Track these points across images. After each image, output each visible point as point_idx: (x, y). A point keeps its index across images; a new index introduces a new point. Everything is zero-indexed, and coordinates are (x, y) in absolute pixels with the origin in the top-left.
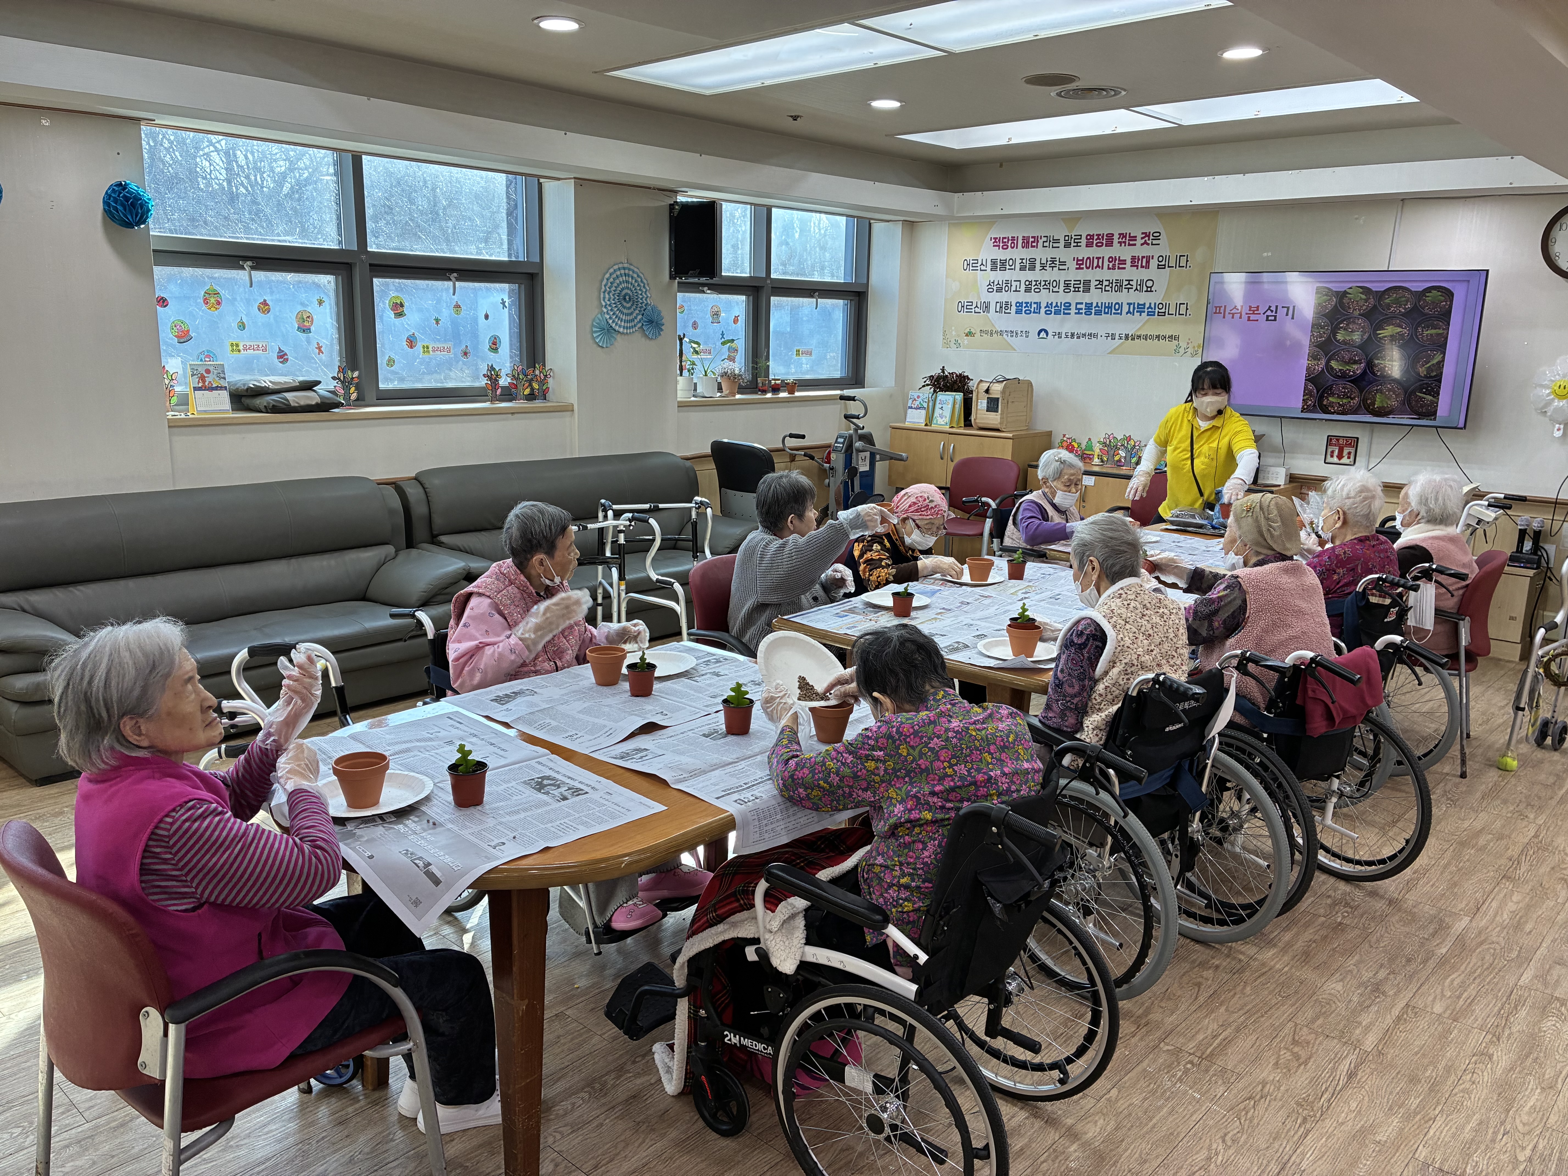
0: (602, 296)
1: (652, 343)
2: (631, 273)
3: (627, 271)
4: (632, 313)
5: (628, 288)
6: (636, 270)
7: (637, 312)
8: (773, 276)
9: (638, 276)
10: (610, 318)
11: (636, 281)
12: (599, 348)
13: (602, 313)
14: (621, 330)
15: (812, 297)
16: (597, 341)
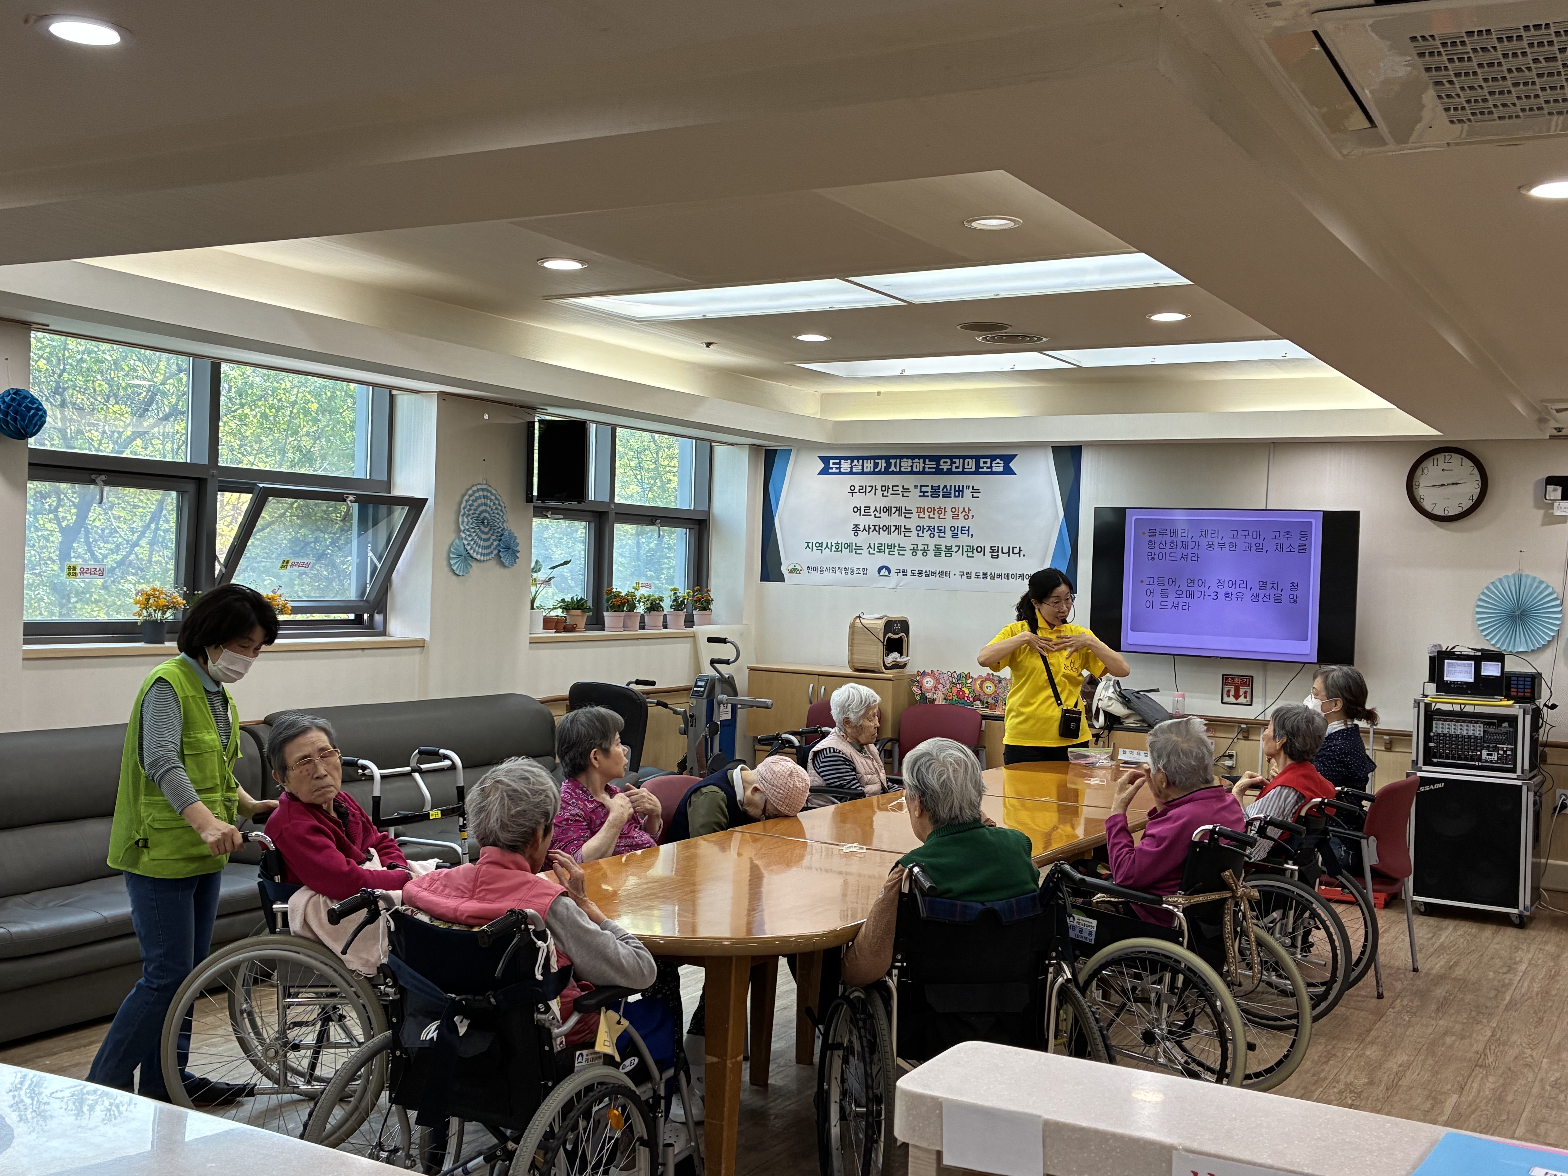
0: (460, 520)
1: (506, 572)
2: (489, 494)
3: (485, 493)
4: (488, 540)
5: (486, 511)
6: (494, 491)
7: (494, 537)
8: (616, 501)
9: (496, 498)
10: (468, 544)
11: (494, 504)
12: (454, 577)
13: (460, 539)
14: (478, 557)
15: (653, 523)
16: (454, 568)
